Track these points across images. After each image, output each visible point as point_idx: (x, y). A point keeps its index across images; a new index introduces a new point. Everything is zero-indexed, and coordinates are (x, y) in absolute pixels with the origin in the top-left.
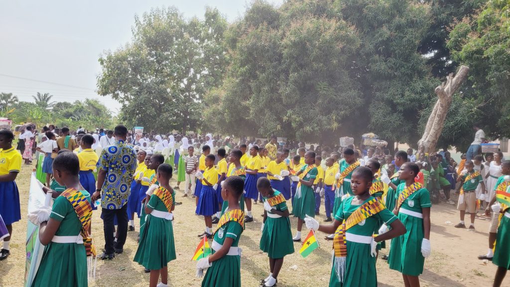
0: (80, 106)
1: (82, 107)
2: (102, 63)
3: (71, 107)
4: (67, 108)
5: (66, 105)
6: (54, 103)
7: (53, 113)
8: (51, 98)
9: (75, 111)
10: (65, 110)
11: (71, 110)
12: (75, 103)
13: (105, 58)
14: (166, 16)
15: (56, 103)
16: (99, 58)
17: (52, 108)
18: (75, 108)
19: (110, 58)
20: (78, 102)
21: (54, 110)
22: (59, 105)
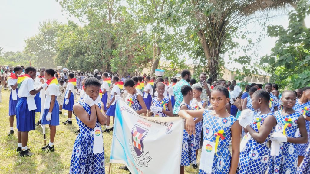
0: (20, 54)
1: (21, 55)
2: (25, 42)
3: (14, 55)
4: (12, 55)
5: (12, 53)
6: (4, 52)
7: (4, 57)
8: (3, 49)
9: (17, 57)
10: (11, 57)
11: (15, 57)
12: (17, 52)
13: (26, 39)
14: (52, 22)
15: (6, 52)
16: (24, 40)
17: (4, 55)
18: (17, 56)
19: (28, 40)
20: (19, 52)
21: (5, 56)
22: (8, 53)
